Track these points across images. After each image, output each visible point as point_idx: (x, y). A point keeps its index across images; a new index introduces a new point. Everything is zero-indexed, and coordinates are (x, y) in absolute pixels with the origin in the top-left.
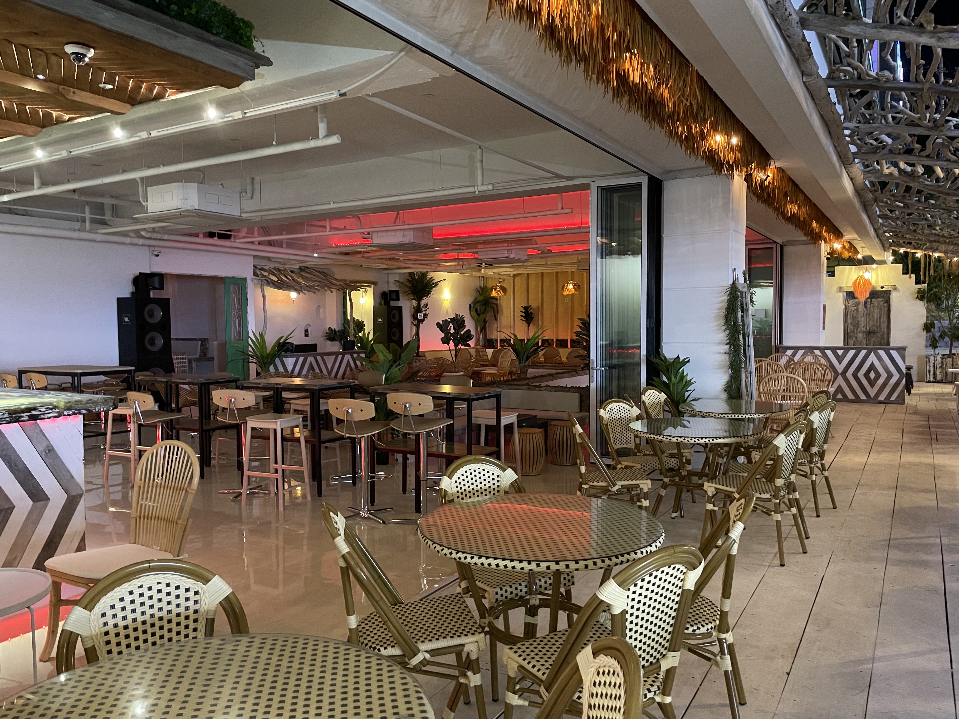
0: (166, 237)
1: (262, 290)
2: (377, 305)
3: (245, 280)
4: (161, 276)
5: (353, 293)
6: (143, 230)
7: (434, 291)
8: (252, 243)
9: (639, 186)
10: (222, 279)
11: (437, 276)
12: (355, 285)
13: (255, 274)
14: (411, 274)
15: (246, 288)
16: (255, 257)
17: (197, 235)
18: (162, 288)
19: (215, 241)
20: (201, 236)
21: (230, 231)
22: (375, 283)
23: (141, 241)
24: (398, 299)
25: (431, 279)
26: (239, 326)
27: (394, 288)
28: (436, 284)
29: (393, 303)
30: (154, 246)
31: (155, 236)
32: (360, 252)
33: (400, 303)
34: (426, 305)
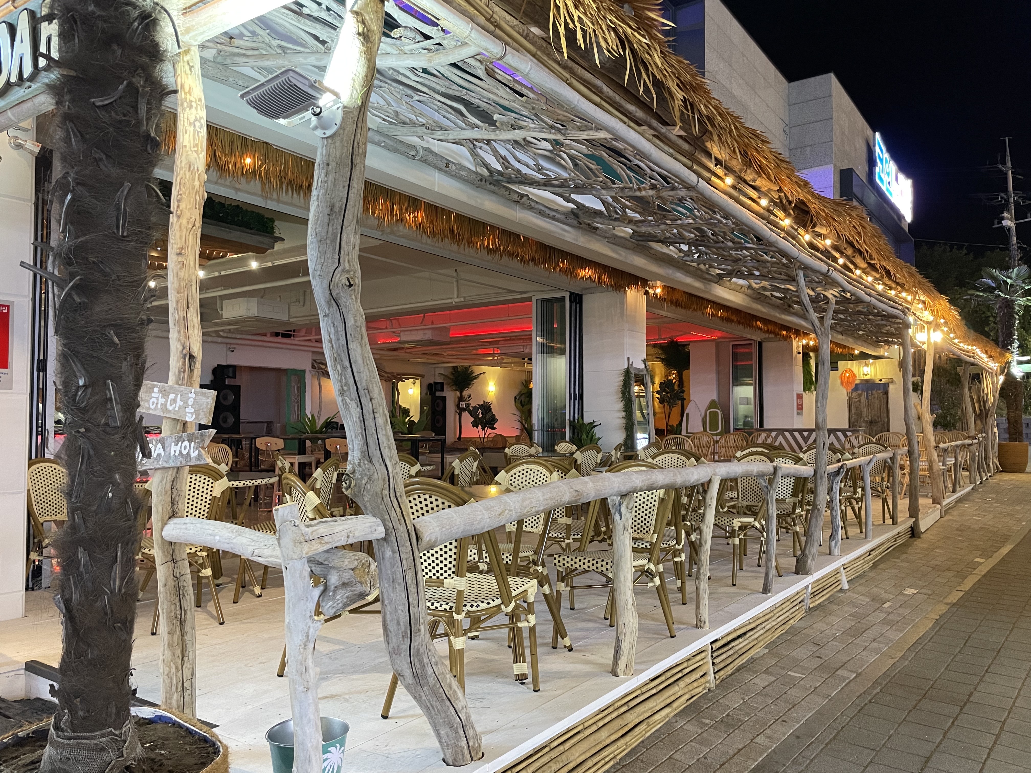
0: (239, 336)
1: (319, 380)
2: (424, 394)
3: (304, 371)
4: (234, 367)
5: (400, 384)
6: (222, 331)
7: (476, 383)
8: (310, 340)
9: (563, 299)
10: (285, 371)
11: (477, 370)
12: (401, 377)
13: (313, 367)
14: (455, 368)
15: (304, 378)
16: (313, 352)
17: (265, 335)
18: (234, 377)
19: (279, 339)
20: (268, 335)
21: (290, 331)
22: (422, 376)
23: (220, 340)
24: (442, 390)
25: (472, 373)
26: (298, 410)
27: (439, 380)
28: (476, 377)
29: (438, 394)
30: (231, 344)
31: (230, 335)
32: (403, 348)
33: (444, 394)
34: (469, 396)
